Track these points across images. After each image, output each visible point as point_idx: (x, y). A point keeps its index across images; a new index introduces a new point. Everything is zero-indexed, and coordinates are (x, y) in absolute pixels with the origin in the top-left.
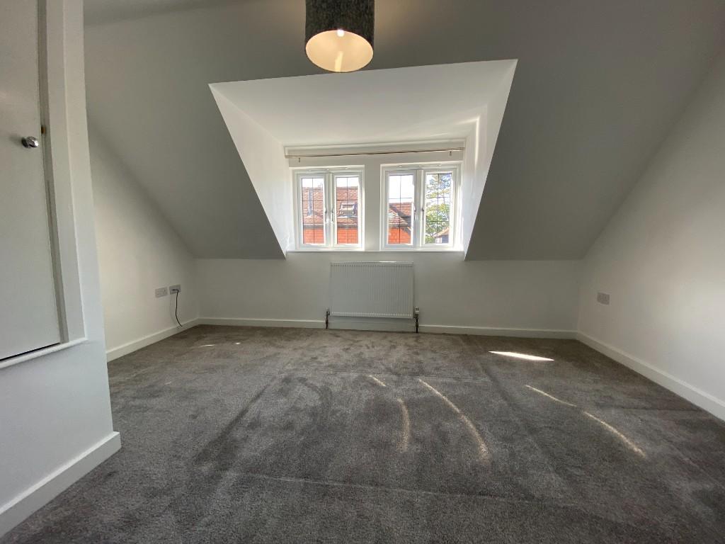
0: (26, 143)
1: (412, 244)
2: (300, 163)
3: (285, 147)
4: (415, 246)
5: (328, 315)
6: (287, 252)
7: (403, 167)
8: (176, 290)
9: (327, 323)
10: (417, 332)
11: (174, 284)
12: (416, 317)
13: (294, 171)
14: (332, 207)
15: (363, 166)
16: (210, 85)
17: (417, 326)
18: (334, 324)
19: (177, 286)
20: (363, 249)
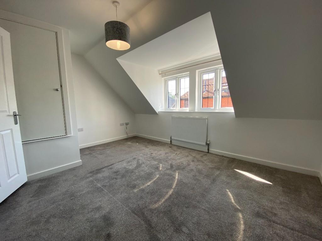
0: (57, 90)
1: (213, 108)
2: (165, 76)
3: (159, 71)
4: (215, 109)
5: (171, 138)
6: (159, 112)
7: (208, 69)
8: (127, 124)
9: (171, 141)
10: (208, 152)
11: (127, 122)
12: (208, 145)
13: (165, 79)
14: (178, 92)
15: (189, 72)
16: (117, 59)
17: (208, 150)
18: (174, 142)
19: (128, 123)
20: (188, 111)
